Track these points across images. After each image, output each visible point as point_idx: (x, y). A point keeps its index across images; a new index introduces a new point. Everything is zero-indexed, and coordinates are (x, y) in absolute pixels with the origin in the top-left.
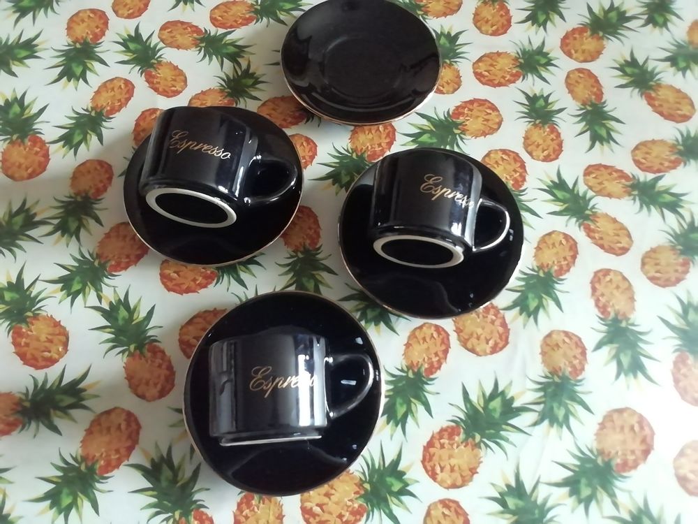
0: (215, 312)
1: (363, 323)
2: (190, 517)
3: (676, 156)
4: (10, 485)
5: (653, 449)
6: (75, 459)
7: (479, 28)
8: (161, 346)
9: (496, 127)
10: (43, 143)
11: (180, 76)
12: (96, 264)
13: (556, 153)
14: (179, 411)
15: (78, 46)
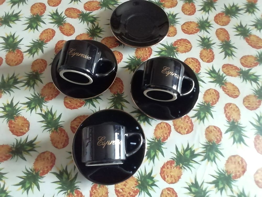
0: (84, 116)
1: (139, 121)
2: (73, 193)
3: (256, 61)
4: (6, 179)
5: (246, 170)
6: (31, 170)
7: (184, 12)
8: (64, 128)
9: (189, 49)
10: (21, 52)
11: (72, 29)
12: (40, 97)
13: (212, 59)
14: (70, 153)
15: (35, 16)
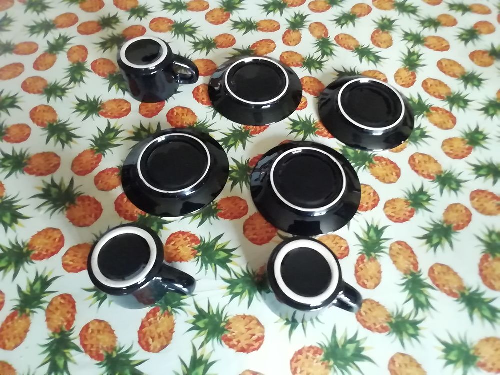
2: (97, 153)
3: (458, 292)
4: (79, 87)
5: (248, 353)
6: (101, 102)
7: (443, 145)
9: (387, 181)
10: (229, 18)
11: (297, 41)
13: (397, 220)
14: (141, 124)
15: (282, 3)
